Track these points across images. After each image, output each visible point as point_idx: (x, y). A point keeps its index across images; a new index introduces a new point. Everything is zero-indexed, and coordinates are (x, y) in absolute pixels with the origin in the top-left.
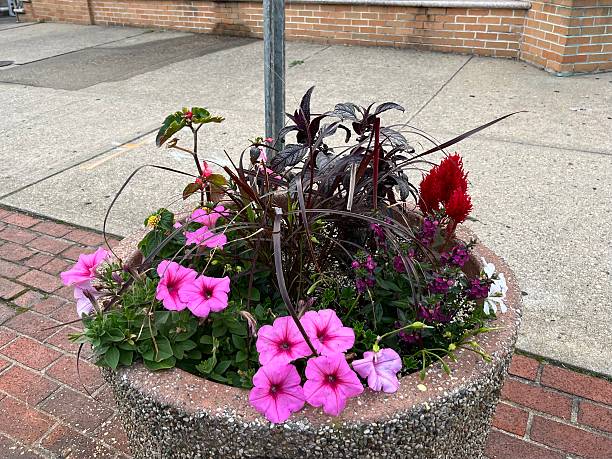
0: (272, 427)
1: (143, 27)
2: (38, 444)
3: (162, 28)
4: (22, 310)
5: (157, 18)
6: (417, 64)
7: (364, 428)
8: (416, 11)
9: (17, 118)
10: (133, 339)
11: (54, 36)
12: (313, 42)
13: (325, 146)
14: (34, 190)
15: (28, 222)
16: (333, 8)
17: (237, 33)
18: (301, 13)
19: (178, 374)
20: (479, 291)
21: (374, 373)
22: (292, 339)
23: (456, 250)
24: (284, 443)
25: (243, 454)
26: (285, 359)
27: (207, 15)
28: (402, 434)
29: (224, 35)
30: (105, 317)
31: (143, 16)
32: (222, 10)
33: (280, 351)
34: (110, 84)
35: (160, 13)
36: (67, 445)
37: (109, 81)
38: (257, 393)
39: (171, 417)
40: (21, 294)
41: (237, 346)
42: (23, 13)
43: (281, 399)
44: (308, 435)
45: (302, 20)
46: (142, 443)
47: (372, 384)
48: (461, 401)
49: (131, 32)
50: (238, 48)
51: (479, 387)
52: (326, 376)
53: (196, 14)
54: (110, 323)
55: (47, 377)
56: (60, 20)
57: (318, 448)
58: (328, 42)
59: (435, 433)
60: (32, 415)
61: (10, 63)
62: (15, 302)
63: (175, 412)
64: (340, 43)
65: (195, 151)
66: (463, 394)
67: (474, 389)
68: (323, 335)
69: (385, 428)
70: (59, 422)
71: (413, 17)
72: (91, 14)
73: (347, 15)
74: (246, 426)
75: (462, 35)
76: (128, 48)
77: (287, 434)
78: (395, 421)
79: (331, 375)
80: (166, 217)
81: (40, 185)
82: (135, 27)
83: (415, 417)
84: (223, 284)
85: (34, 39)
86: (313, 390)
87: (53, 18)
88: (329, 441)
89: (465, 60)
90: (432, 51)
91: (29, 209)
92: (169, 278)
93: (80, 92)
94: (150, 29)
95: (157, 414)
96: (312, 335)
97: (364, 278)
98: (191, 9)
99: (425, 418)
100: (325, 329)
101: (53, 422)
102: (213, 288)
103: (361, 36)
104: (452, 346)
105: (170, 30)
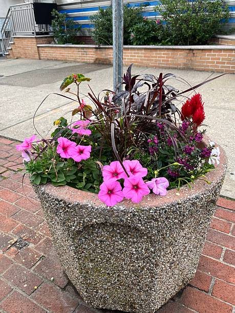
0: (108, 208)
1: (62, 61)
2: (11, 232)
3: (71, 61)
4: (5, 178)
5: (68, 56)
6: (187, 76)
7: (150, 209)
8: (188, 51)
9: (5, 99)
10: (47, 172)
11: (22, 64)
12: (140, 66)
13: (138, 92)
14: (12, 129)
15: (9, 142)
16: (149, 50)
17: (105, 63)
18: (134, 53)
19: (67, 187)
20: (207, 153)
21: (156, 186)
22: (119, 172)
23: (196, 135)
24: (114, 216)
25: (96, 222)
26: (115, 179)
27: (91, 54)
28: (168, 214)
29: (99, 64)
30: (34, 162)
31: (62, 56)
32: (98, 52)
33: (113, 177)
34: (46, 85)
35: (70, 54)
36: (24, 233)
37: (46, 83)
38: (102, 193)
39: (63, 205)
40: (5, 172)
41: (95, 178)
42: (9, 55)
43: (113, 196)
44: (124, 212)
45: (135, 56)
46: (53, 224)
47: (154, 191)
48: (196, 201)
49: (57, 63)
50: (105, 69)
51: (205, 195)
52: (133, 186)
53: (86, 54)
54: (36, 164)
55: (16, 206)
56: (26, 57)
57: (129, 219)
58: (147, 66)
59: (184, 215)
60: (9, 221)
61: (2, 76)
62: (2, 175)
63: (65, 203)
64: (152, 67)
65: (78, 94)
66: (197, 198)
67: (202, 196)
68: (133, 171)
69: (160, 210)
70: (20, 224)
71: (186, 54)
72: (39, 55)
73: (156, 54)
74: (96, 207)
75: (209, 62)
76: (55, 69)
77: (115, 212)
78: (164, 207)
79: (135, 186)
80: (63, 122)
81: (14, 127)
82: (59, 60)
83: (174, 206)
84: (88, 149)
85: (13, 66)
86: (127, 191)
87: (22, 57)
88: (134, 215)
89: (210, 74)
90: (195, 70)
91: (9, 137)
92: (64, 145)
93: (33, 88)
94: (66, 61)
95: (57, 204)
96: (128, 170)
97: (153, 147)
98: (85, 52)
99: (179, 207)
100: (134, 169)
101: (18, 224)
102: (83, 150)
103: (162, 64)
104: (193, 177)
105: (75, 62)
